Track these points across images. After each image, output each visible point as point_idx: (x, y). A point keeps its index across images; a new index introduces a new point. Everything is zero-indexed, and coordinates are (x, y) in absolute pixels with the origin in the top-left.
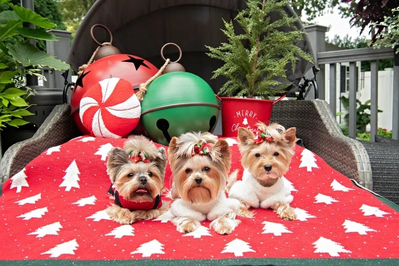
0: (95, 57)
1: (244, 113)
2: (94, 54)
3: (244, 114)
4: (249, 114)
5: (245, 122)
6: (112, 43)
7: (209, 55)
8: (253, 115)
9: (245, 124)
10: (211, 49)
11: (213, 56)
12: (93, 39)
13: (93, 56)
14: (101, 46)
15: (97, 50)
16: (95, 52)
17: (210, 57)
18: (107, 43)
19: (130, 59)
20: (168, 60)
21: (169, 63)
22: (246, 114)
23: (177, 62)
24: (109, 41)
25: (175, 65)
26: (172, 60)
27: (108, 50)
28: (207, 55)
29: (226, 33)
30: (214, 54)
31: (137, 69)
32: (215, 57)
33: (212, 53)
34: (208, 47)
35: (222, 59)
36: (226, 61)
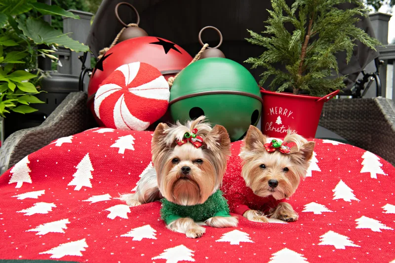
0: (118, 40)
1: (278, 110)
2: (118, 36)
3: (278, 112)
4: (283, 112)
5: (279, 121)
6: (139, 25)
7: (249, 40)
8: (288, 114)
9: (279, 124)
10: (252, 33)
11: (253, 42)
12: (117, 19)
13: (117, 38)
14: (127, 27)
15: (121, 32)
16: (119, 34)
17: (250, 43)
18: (133, 24)
19: (159, 41)
20: (206, 45)
21: (206, 48)
22: (280, 112)
23: (218, 48)
24: (136, 23)
25: (215, 51)
26: (212, 45)
27: (134, 31)
28: (247, 40)
29: (271, 14)
30: (255, 39)
31: (166, 53)
32: (256, 43)
33: (253, 39)
34: (249, 31)
35: (265, 46)
36: (269, 48)
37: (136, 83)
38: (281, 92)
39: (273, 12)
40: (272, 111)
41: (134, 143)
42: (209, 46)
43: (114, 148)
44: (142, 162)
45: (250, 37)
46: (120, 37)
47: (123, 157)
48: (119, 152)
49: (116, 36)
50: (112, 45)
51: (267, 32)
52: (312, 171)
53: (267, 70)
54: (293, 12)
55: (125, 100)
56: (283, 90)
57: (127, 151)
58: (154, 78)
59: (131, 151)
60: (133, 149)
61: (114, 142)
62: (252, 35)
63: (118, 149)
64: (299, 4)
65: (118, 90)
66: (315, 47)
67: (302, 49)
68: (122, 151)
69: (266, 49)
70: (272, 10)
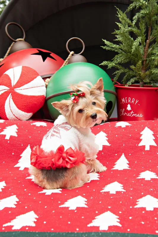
0: (9, 52)
1: (128, 99)
2: (9, 49)
3: (128, 101)
4: (131, 101)
5: (129, 108)
6: (25, 40)
7: (104, 48)
8: (135, 102)
9: (129, 110)
10: (106, 42)
11: (107, 48)
12: (7, 36)
13: (8, 51)
14: (15, 42)
15: (12, 45)
16: (10, 47)
17: (105, 49)
18: (20, 39)
19: (38, 52)
20: (72, 53)
21: (73, 55)
22: (129, 101)
23: (81, 54)
24: (22, 38)
25: (78, 57)
26: (76, 52)
27: (20, 45)
28: (102, 48)
29: (120, 26)
30: (108, 46)
31: (44, 61)
32: (109, 49)
33: (107, 46)
34: (104, 40)
35: (116, 51)
36: (120, 52)
37: (20, 84)
38: (129, 86)
39: (121, 24)
40: (123, 100)
41: (17, 131)
42: (75, 53)
43: (2, 135)
44: (22, 145)
45: (105, 45)
46: (10, 50)
47: (9, 142)
48: (6, 138)
49: (8, 49)
50: (5, 57)
51: (118, 40)
52: (150, 146)
53: (118, 69)
54: (134, 23)
55: (12, 98)
56: (130, 84)
57: (11, 137)
58: (32, 79)
59: (14, 137)
60: (16, 135)
61: (3, 131)
62: (106, 43)
63: (5, 136)
64: (138, 16)
65: (6, 90)
66: (153, 49)
67: (144, 51)
68: (7, 138)
69: (117, 53)
70: (120, 22)
